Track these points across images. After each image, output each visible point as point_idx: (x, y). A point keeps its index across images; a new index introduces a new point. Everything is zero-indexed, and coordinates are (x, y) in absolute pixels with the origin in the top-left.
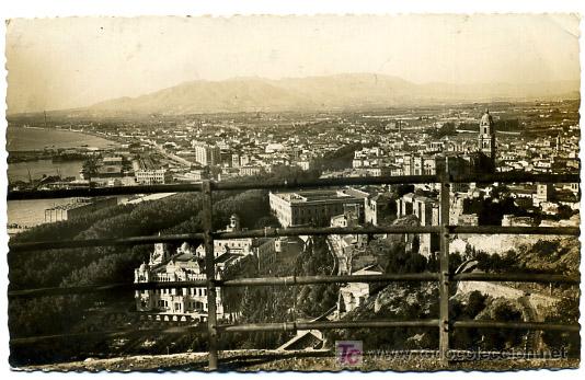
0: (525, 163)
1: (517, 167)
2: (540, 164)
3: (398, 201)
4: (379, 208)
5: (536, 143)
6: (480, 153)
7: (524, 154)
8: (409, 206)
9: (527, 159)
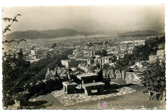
0: (112, 52)
1: (111, 53)
2: (116, 52)
3: (94, 60)
4: (91, 61)
5: (113, 47)
6: (104, 50)
7: (112, 50)
8: (97, 61)
9: (112, 51)
